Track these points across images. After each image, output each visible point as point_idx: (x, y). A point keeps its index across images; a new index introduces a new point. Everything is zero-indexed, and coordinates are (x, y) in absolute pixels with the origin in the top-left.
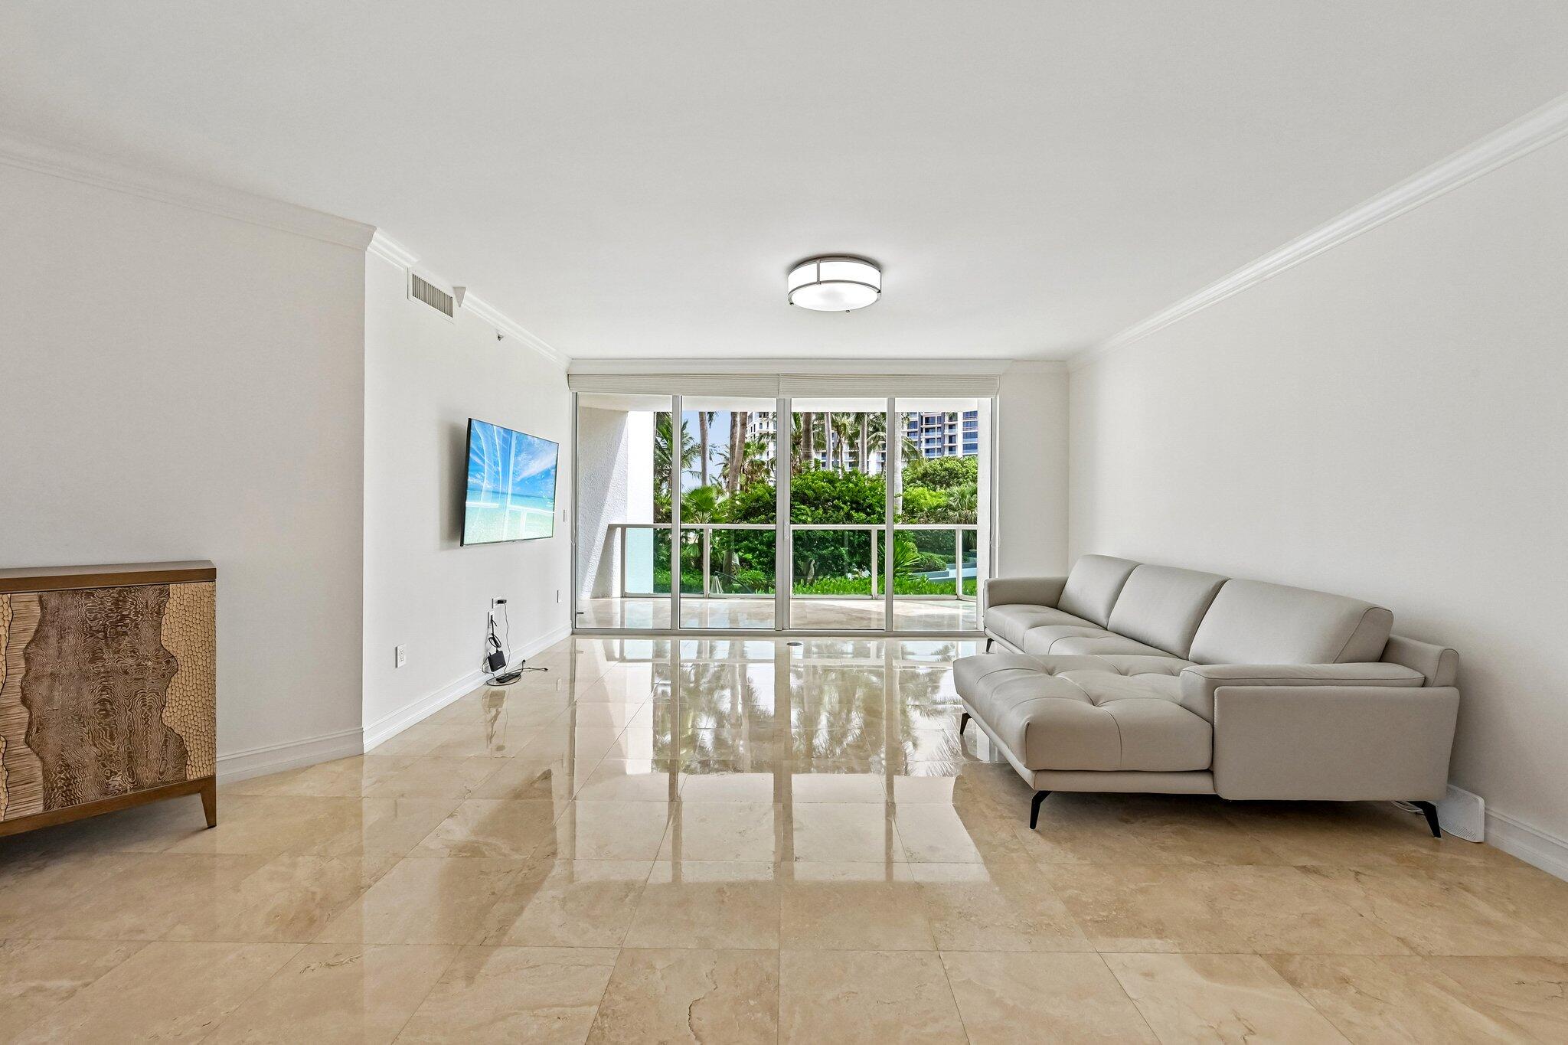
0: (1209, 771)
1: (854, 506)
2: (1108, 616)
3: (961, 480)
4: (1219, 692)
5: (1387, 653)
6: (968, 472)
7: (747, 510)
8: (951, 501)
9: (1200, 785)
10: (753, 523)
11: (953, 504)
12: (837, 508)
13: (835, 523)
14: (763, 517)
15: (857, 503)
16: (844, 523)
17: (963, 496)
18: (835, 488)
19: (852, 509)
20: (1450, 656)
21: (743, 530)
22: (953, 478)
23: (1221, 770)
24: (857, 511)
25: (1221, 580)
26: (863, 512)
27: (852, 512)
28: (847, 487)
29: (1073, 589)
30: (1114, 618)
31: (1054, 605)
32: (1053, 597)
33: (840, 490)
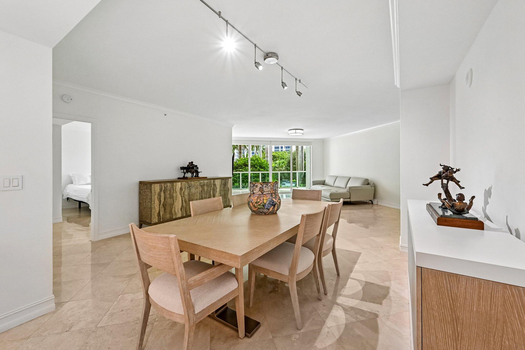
0: (350, 198)
2: (334, 185)
3: (277, 159)
4: (351, 189)
5: (368, 184)
6: (279, 156)
8: (276, 165)
9: (349, 200)
11: (277, 166)
16: (257, 171)
17: (280, 164)
20: (374, 184)
22: (275, 158)
23: (351, 198)
25: (351, 177)
26: (263, 168)
27: (260, 169)
28: (258, 162)
29: (327, 182)
30: (335, 185)
31: (324, 184)
32: (323, 183)
33: (256, 163)
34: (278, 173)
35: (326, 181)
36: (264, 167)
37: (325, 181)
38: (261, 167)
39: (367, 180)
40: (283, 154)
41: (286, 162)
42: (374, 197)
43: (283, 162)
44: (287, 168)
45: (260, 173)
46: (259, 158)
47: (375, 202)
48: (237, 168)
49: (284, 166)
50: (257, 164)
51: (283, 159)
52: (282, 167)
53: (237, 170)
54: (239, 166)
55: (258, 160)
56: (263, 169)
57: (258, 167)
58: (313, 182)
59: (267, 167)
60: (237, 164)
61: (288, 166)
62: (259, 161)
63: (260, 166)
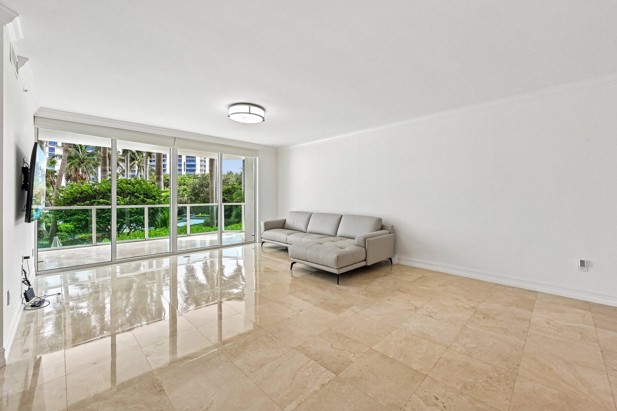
0: (365, 260)
1: (145, 196)
2: (307, 229)
4: (368, 241)
5: (382, 228)
7: (74, 199)
9: (363, 264)
10: (80, 205)
12: (137, 197)
13: (135, 204)
14: (88, 202)
15: (146, 194)
16: (140, 205)
18: (134, 187)
19: (145, 197)
20: (392, 227)
21: (72, 210)
23: (367, 260)
24: (147, 198)
25: (341, 215)
26: (151, 198)
27: (145, 199)
28: (141, 187)
29: (289, 222)
30: (309, 229)
31: (283, 228)
32: (282, 225)
33: (137, 189)
34: (185, 208)
35: (287, 221)
36: (154, 196)
37: (285, 221)
38: (147, 196)
39: (380, 220)
40: (184, 179)
41: (189, 190)
42: (395, 250)
43: (185, 190)
44: (191, 198)
45: (146, 207)
46: (144, 181)
47: (395, 261)
48: (93, 197)
49: (186, 195)
50: (140, 191)
51: (184, 185)
52: (182, 197)
53: (93, 201)
54: (99, 194)
55: (140, 184)
56: (153, 199)
57: (142, 197)
58: (265, 224)
59: (159, 196)
60: (95, 191)
61: (191, 195)
62: (143, 185)
63: (144, 194)
